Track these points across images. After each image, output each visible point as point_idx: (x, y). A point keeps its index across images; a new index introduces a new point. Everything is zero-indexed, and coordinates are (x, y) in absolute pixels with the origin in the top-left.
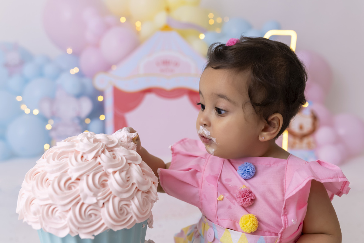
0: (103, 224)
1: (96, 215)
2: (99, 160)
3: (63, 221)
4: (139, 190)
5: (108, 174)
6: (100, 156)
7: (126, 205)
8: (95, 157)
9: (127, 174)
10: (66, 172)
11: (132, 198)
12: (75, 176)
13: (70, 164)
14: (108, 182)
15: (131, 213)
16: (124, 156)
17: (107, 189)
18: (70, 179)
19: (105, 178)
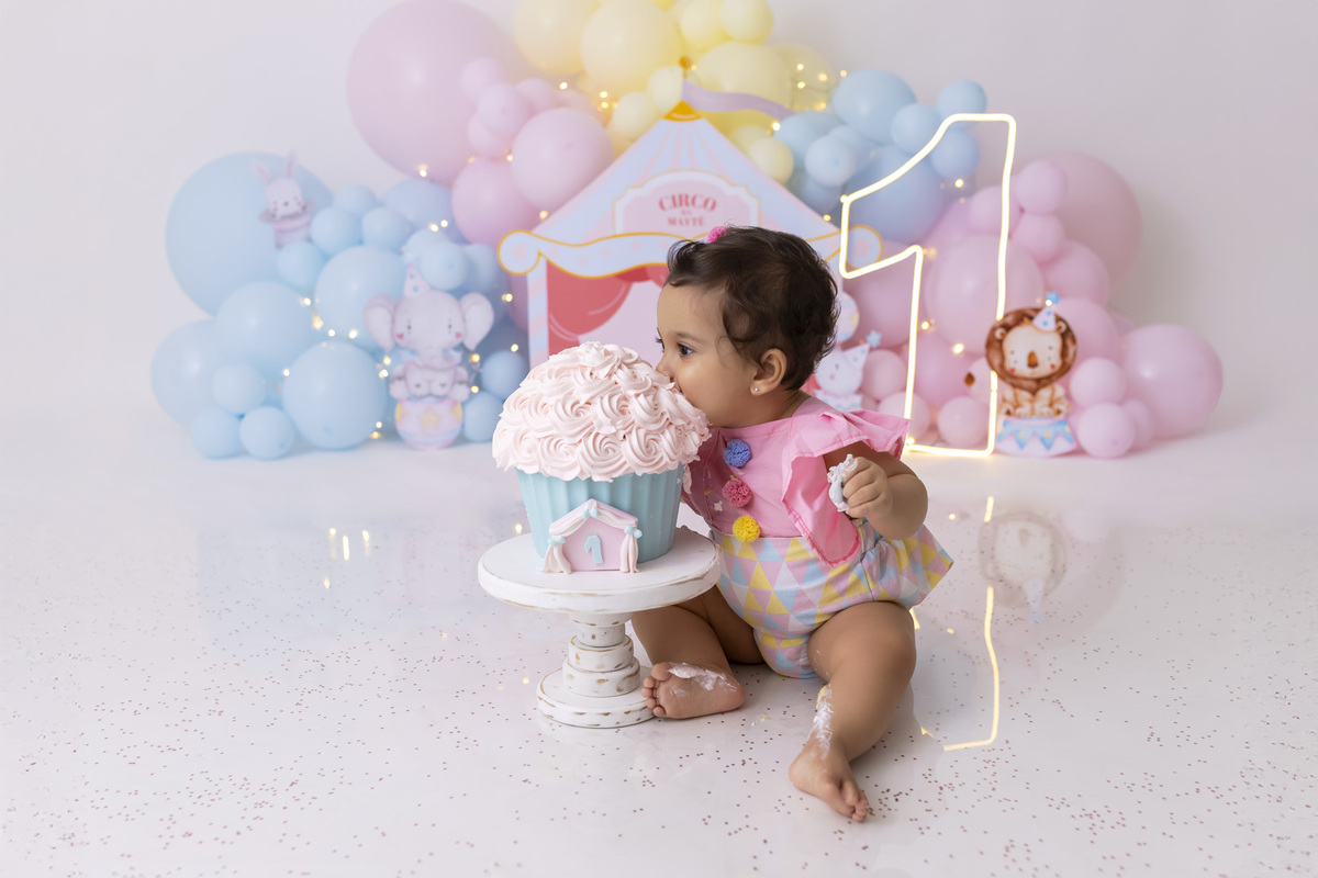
0: (625, 462)
1: (614, 451)
2: (614, 378)
3: (570, 457)
4: (671, 424)
5: (627, 398)
6: (615, 373)
8: (609, 375)
9: (653, 399)
10: (571, 393)
11: (662, 430)
12: (584, 398)
13: (575, 382)
14: (630, 408)
15: (661, 451)
17: (628, 416)
18: (578, 402)
19: (624, 403)
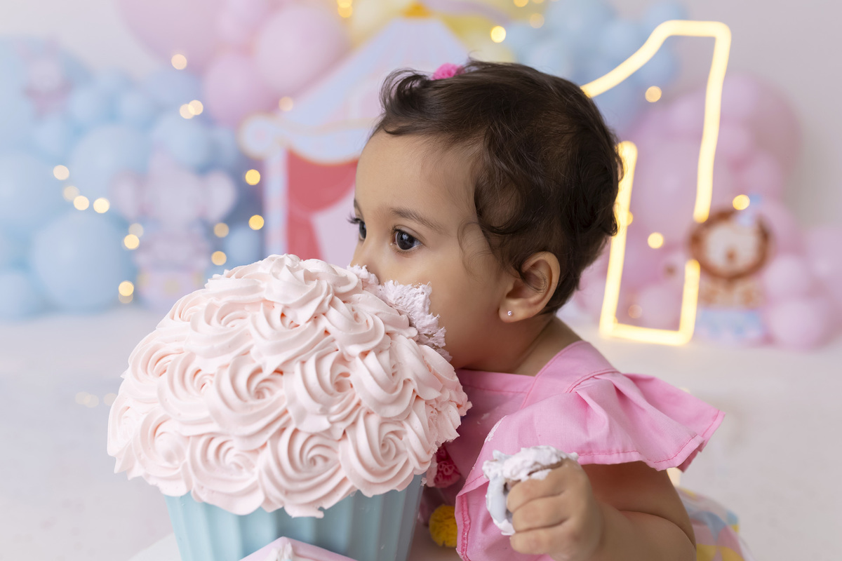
0: (344, 480)
1: (326, 459)
2: (324, 323)
3: (245, 474)
4: (418, 397)
5: (347, 359)
6: (324, 314)
7: (394, 432)
8: (315, 318)
9: (391, 358)
10: (246, 353)
11: (407, 416)
12: (271, 363)
13: (253, 332)
14: (352, 379)
15: (406, 452)
16: (376, 314)
17: (349, 393)
18: (259, 371)
19: (342, 369)
